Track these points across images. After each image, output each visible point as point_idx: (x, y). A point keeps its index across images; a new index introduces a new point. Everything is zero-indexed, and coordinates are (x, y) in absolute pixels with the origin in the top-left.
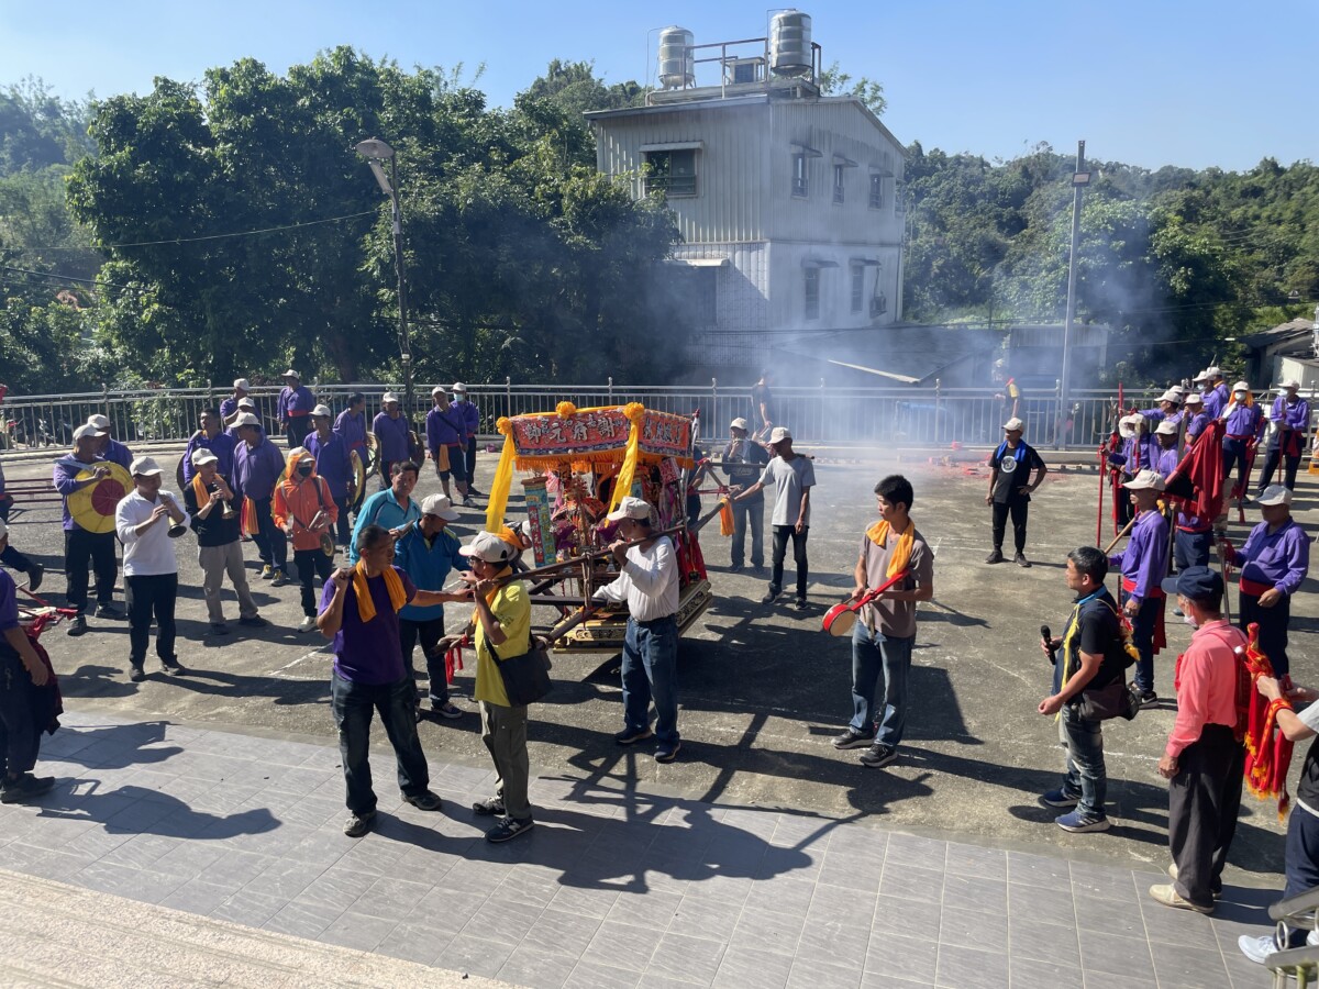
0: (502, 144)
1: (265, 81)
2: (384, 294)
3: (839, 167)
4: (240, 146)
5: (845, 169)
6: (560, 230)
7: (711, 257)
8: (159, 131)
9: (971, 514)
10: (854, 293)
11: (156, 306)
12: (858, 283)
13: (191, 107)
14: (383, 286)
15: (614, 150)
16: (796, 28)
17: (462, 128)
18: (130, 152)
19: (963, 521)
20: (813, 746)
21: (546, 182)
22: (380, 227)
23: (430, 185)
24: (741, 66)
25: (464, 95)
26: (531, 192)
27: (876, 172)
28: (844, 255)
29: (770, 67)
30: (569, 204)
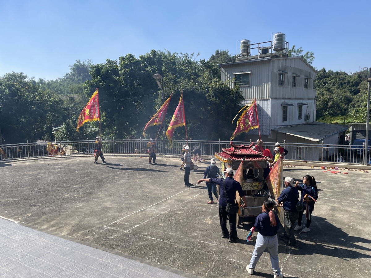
0: (194, 74)
1: (133, 60)
3: (294, 77)
4: (126, 76)
5: (296, 77)
6: (208, 97)
8: (106, 73)
9: (331, 186)
10: (299, 113)
11: (104, 118)
12: (300, 110)
13: (115, 67)
15: (226, 74)
16: (281, 38)
17: (184, 70)
18: (99, 79)
19: (328, 189)
20: (261, 270)
21: (205, 84)
22: (159, 97)
23: (173, 85)
24: (264, 49)
25: (186, 61)
26: (201, 87)
27: (307, 78)
28: (296, 102)
29: (272, 49)
30: (211, 90)
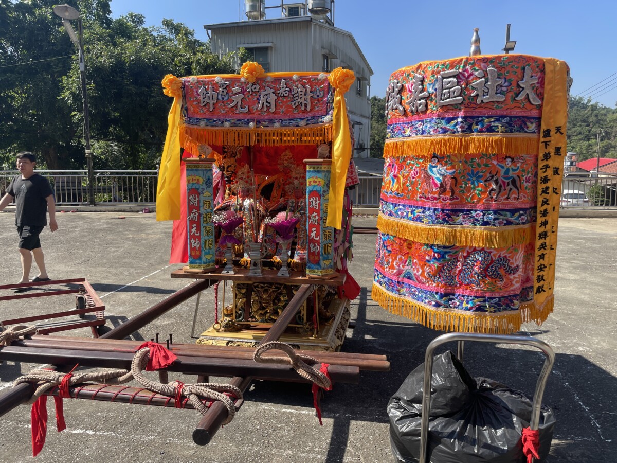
2: (75, 115)
12: (352, 133)
14: (74, 110)
15: (221, 47)
22: (72, 71)
24: (292, 8)
25: (132, 16)
26: (172, 60)
27: (360, 76)
29: (308, 9)
30: (196, 67)
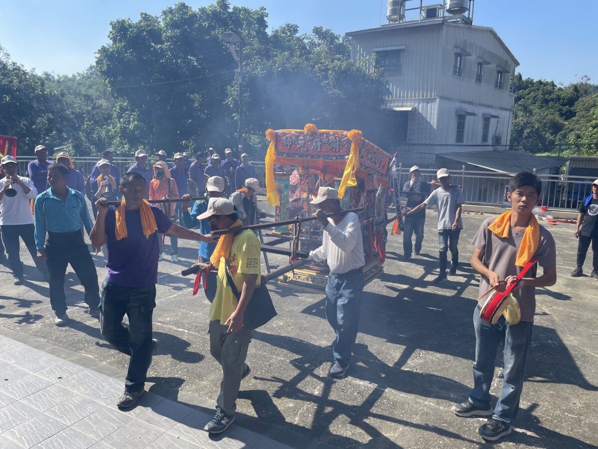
1: (187, 13)
2: (235, 116)
3: (480, 64)
4: (174, 43)
5: (483, 66)
6: (326, 87)
7: (406, 106)
8: (138, 36)
10: (484, 132)
11: (136, 122)
12: (486, 127)
14: (234, 112)
15: (359, 51)
18: (124, 45)
21: (321, 63)
22: (234, 81)
23: (262, 61)
24: (430, 10)
25: (289, 27)
27: (500, 69)
28: (480, 111)
29: (445, 10)
30: (332, 73)
